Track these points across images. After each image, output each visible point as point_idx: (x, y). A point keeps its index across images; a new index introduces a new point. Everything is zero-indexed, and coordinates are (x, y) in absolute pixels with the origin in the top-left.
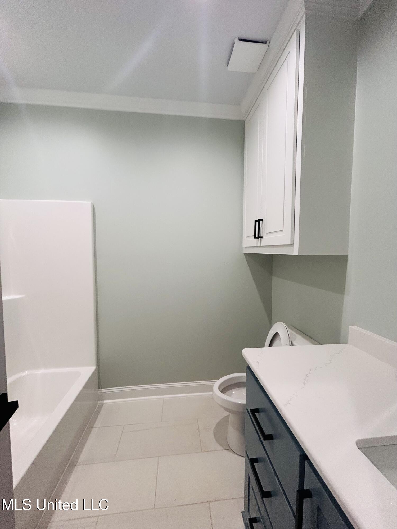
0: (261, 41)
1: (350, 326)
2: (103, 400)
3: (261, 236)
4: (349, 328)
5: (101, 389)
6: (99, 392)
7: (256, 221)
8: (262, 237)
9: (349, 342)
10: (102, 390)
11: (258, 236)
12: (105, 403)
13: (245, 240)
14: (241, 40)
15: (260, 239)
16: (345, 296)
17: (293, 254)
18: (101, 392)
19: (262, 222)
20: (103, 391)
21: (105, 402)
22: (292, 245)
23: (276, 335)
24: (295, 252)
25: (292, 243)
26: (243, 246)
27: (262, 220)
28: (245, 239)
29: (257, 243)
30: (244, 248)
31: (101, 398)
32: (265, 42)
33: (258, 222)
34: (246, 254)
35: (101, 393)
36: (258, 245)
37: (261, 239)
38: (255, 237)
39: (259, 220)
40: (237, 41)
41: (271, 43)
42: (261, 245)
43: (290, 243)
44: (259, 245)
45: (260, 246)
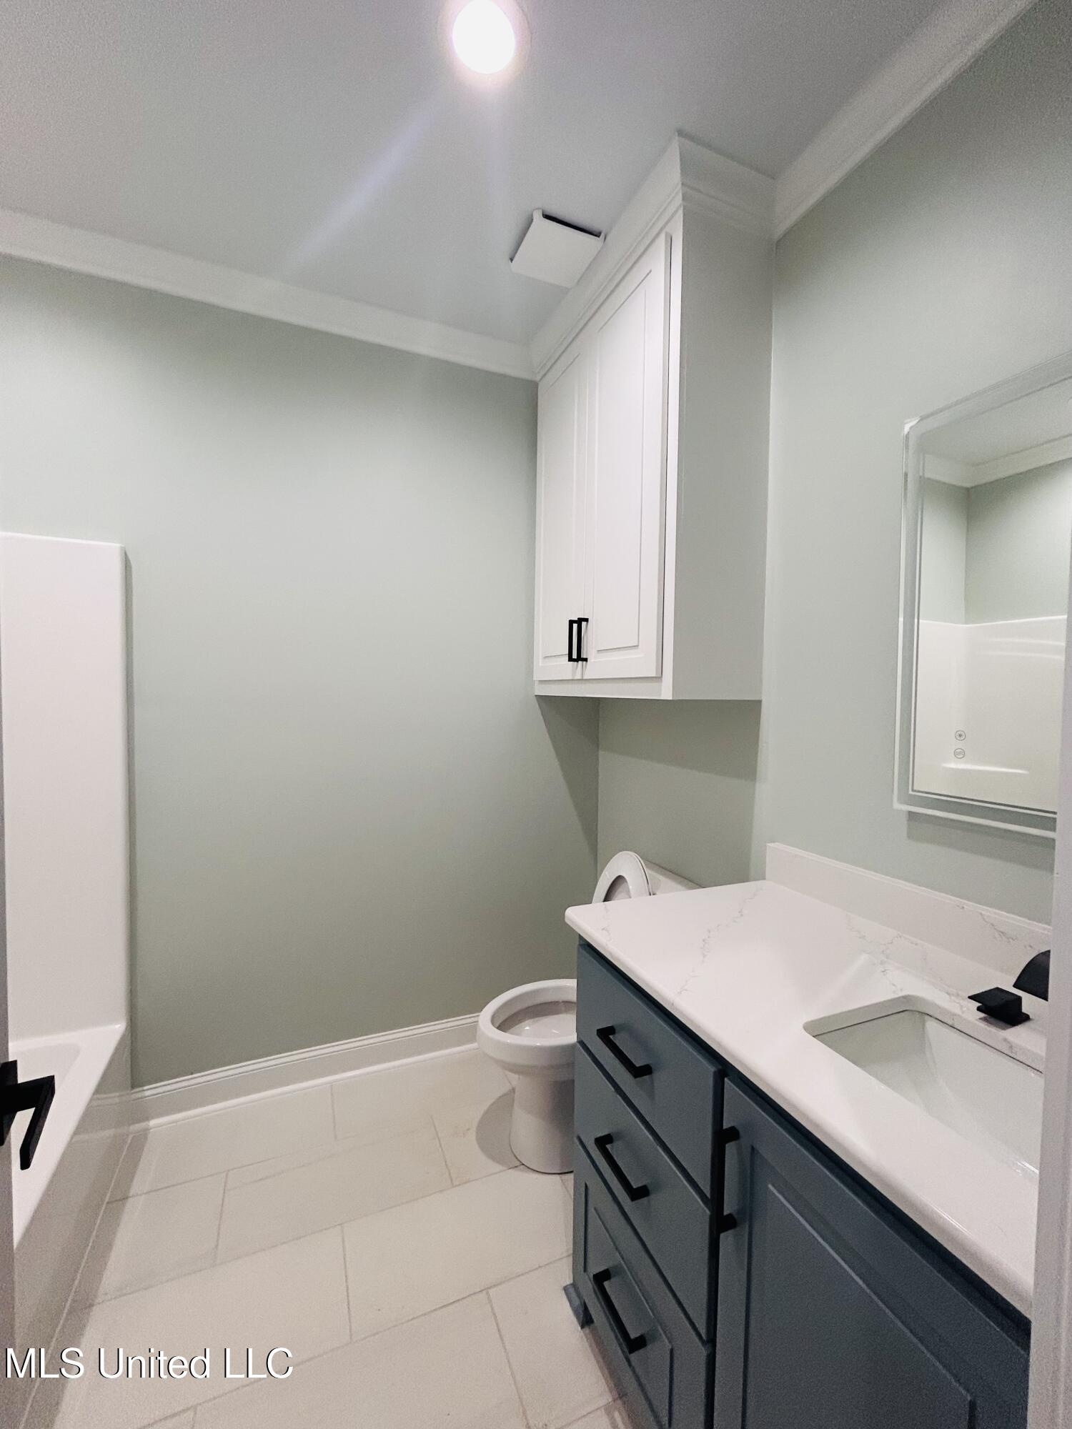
0: (588, 229)
1: (768, 844)
2: (147, 1119)
3: (585, 657)
4: (768, 848)
5: (141, 1089)
6: (133, 1096)
7: (571, 622)
8: (586, 660)
9: (767, 876)
10: (144, 1090)
11: (576, 656)
12: (151, 1129)
13: (540, 664)
14: (548, 217)
15: (580, 662)
16: (757, 785)
17: (660, 695)
18: (139, 1095)
19: (587, 624)
20: (148, 1093)
21: (153, 1123)
22: (659, 678)
23: (619, 880)
24: (666, 692)
25: (660, 675)
26: (535, 678)
27: (586, 620)
28: (539, 662)
29: (574, 673)
30: (536, 683)
31: (141, 1113)
32: (597, 235)
33: (578, 624)
34: (540, 698)
35: (142, 1098)
36: (576, 678)
37: (584, 662)
38: (571, 659)
39: (580, 621)
40: (538, 217)
41: (608, 238)
42: (585, 678)
43: (654, 675)
44: (578, 677)
45: (582, 680)
